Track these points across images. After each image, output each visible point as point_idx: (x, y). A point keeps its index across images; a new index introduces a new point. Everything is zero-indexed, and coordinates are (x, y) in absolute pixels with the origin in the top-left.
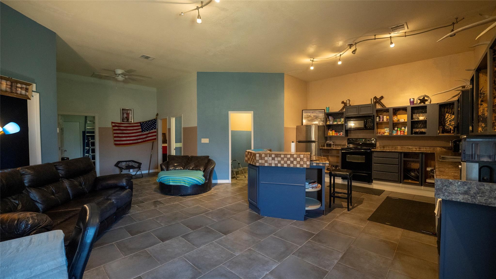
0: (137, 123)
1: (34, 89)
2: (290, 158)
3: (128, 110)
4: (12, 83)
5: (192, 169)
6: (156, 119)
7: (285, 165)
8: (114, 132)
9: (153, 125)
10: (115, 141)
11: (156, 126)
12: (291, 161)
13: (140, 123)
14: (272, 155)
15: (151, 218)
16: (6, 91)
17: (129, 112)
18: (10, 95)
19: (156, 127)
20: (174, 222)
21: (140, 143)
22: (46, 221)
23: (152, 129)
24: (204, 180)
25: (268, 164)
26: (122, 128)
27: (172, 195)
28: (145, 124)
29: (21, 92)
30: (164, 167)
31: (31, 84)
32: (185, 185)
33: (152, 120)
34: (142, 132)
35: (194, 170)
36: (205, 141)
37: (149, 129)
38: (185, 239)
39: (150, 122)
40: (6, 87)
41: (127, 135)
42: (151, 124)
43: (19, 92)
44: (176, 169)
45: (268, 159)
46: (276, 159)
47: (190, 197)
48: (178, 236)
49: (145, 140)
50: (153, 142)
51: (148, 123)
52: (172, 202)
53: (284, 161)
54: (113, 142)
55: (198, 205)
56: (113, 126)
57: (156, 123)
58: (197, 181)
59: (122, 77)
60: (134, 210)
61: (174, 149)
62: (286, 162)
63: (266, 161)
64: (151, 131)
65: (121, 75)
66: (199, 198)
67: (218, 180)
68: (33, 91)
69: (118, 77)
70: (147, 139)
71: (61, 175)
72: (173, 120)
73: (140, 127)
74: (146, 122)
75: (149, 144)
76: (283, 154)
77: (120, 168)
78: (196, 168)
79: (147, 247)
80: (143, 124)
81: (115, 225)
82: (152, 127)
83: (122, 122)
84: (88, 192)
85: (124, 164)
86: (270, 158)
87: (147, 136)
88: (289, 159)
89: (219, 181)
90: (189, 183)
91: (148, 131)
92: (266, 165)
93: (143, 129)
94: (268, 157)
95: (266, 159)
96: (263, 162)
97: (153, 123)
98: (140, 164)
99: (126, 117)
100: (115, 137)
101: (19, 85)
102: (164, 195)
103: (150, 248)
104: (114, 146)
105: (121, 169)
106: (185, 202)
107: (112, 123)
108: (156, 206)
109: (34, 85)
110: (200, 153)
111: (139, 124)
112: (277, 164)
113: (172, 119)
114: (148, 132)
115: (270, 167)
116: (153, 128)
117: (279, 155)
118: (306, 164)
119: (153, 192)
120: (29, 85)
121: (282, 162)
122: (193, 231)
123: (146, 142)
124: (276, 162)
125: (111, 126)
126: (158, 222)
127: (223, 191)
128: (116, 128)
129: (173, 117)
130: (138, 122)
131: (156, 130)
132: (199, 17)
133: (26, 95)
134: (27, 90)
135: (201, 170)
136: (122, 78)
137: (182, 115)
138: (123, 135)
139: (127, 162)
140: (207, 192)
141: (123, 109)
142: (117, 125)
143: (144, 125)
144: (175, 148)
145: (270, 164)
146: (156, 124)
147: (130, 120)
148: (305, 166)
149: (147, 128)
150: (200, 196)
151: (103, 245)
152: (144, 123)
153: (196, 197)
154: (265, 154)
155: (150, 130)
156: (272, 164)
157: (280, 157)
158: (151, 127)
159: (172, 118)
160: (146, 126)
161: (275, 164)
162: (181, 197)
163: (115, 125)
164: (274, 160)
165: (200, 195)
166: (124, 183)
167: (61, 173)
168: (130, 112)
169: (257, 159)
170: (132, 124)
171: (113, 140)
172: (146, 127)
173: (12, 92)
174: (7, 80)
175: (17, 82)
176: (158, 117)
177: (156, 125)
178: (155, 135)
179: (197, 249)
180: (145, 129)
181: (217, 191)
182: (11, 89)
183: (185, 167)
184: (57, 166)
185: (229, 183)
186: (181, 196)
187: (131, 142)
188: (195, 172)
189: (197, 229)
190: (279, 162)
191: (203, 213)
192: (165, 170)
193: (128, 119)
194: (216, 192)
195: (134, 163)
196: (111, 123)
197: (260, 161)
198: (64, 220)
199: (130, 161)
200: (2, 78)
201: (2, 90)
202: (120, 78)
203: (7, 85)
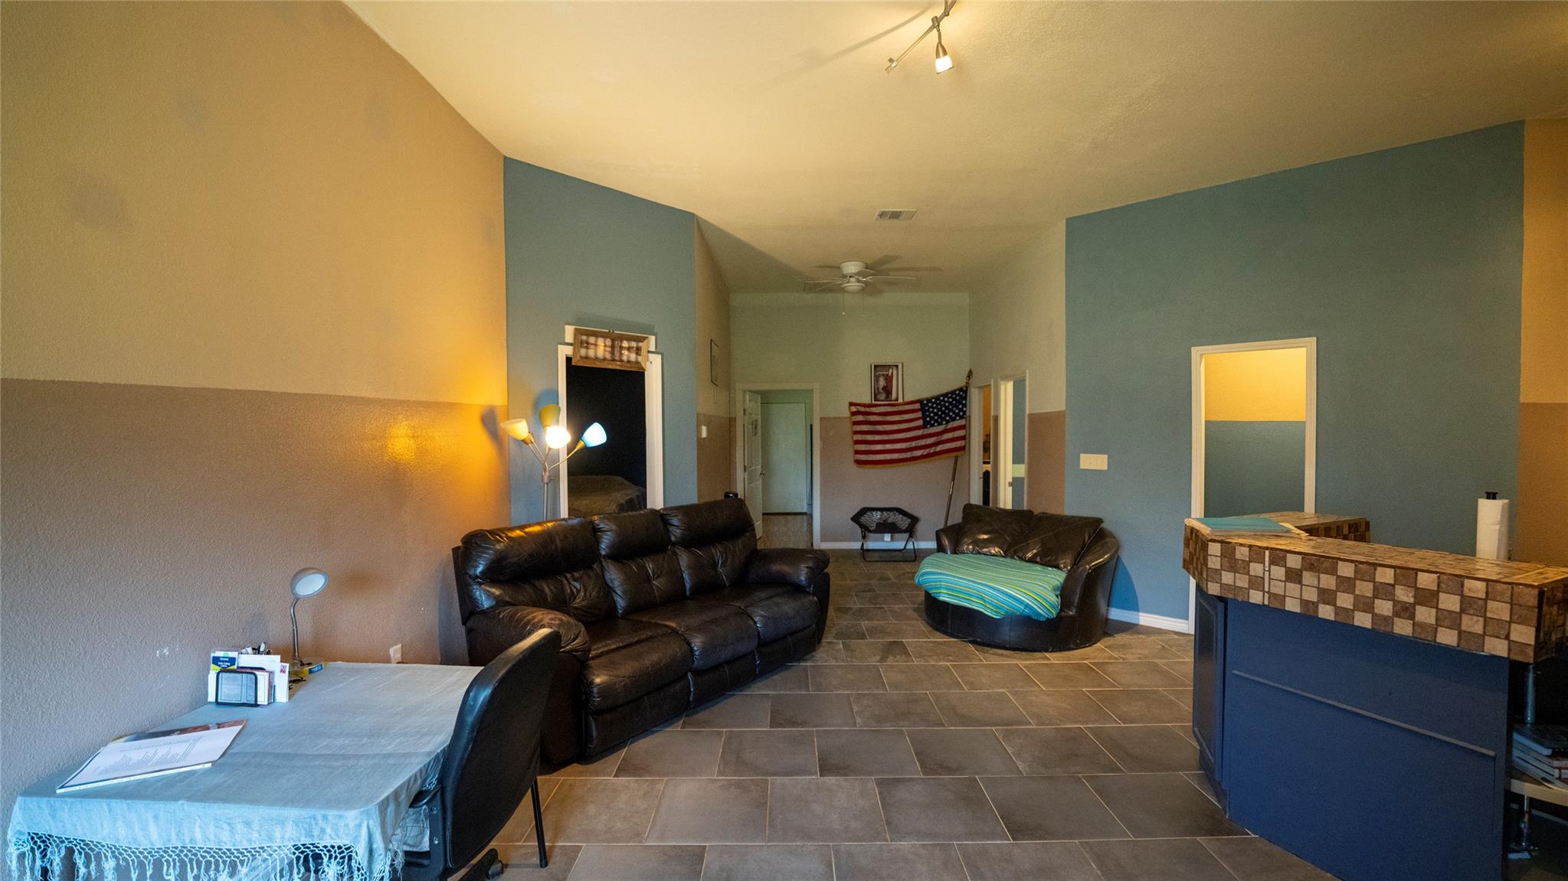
0: (912, 403)
1: (652, 348)
2: (1393, 586)
3: (889, 366)
4: (613, 340)
5: (1032, 561)
6: (967, 388)
7: (1363, 620)
8: (854, 430)
9: (957, 408)
10: (857, 452)
11: (964, 409)
12: (1396, 603)
13: (920, 401)
14: (1288, 555)
15: (847, 690)
16: (605, 359)
17: (892, 374)
18: (610, 367)
19: (965, 413)
20: (892, 726)
21: (919, 461)
22: (574, 640)
23: (954, 419)
24: (1053, 606)
25: (1267, 595)
26: (874, 416)
27: (952, 636)
28: (933, 403)
29: (628, 357)
30: (946, 542)
31: (645, 338)
32: (985, 612)
33: (953, 392)
34: (924, 427)
35: (1037, 563)
36: (1094, 462)
37: (945, 420)
38: (880, 793)
39: (949, 398)
40: (605, 351)
41: (885, 437)
42: (950, 403)
43: (625, 358)
44: (980, 553)
45: (1267, 573)
46: (1308, 577)
47: (999, 655)
48: (870, 773)
49: (932, 450)
50: (957, 458)
51: (942, 401)
52: (935, 658)
53: (1357, 597)
54: (851, 457)
55: (1003, 690)
56: (854, 414)
57: (965, 398)
58: (1027, 606)
59: (859, 281)
60: (829, 657)
61: (1009, 483)
62: (1367, 606)
63: (1256, 583)
64: (951, 425)
65: (856, 277)
66: (1025, 667)
67: (1140, 614)
68: (649, 352)
69: (848, 282)
70: (939, 448)
71: (673, 539)
72: (1007, 390)
73: (919, 414)
74: (937, 398)
75: (944, 464)
76: (1352, 561)
77: (862, 526)
78: (1048, 559)
79: (775, 774)
80: (927, 405)
81: (760, 684)
82: (954, 412)
83: (873, 402)
84: (727, 585)
85: (877, 516)
86: (1279, 572)
87: (939, 440)
88: (1384, 591)
89: (1145, 619)
90: (997, 607)
91: (942, 424)
92: (1256, 597)
93: (928, 419)
94: (1267, 564)
95: (1255, 569)
96: (1242, 582)
97: (957, 401)
98: (914, 520)
99: (884, 388)
100: (857, 442)
101: (625, 344)
102: (931, 629)
103: (779, 780)
104: (855, 468)
105: (866, 530)
106: (974, 668)
107: (851, 404)
108: (883, 659)
109: (653, 338)
110: (1073, 505)
111: (917, 406)
112: (1315, 605)
113: (1002, 388)
114: (941, 428)
115: (1273, 613)
116: (958, 415)
117: (1327, 564)
118: (1507, 637)
119: (910, 613)
120: (642, 339)
121: (1345, 600)
122: (924, 775)
123: (937, 457)
124: (1311, 595)
125: (848, 414)
126: (855, 708)
127: (1137, 660)
128: (860, 418)
129: (1006, 378)
130: (913, 399)
131: (963, 422)
132: (941, 50)
133: (637, 362)
134: (638, 350)
135: (1062, 566)
136: (858, 284)
137: (1027, 371)
138: (877, 438)
139: (884, 513)
140: (1069, 649)
141: (876, 366)
142: (862, 409)
143: (932, 407)
144: (1011, 481)
145: (1273, 596)
146: (964, 402)
147: (894, 396)
148: (1497, 647)
149: (940, 417)
150: (1038, 659)
151: (703, 727)
152: (931, 402)
153: (1019, 659)
154: (1250, 546)
155: (948, 422)
156: (1287, 598)
157: (1333, 571)
158: (949, 412)
159: (1002, 382)
160: (935, 410)
161: (1305, 603)
162: (971, 647)
163: (859, 411)
164: (1300, 583)
165: (1038, 655)
166: (802, 575)
167: (676, 533)
168: (895, 372)
169: (1210, 565)
170: (898, 405)
171: (851, 453)
172: (936, 414)
173: (613, 360)
174: (604, 336)
175: (622, 338)
176: (970, 381)
177: (965, 405)
178: (963, 438)
179: (889, 843)
180: (932, 418)
181: (1111, 657)
182: (612, 353)
183: (1010, 549)
184: (668, 517)
185: (1187, 632)
186: (974, 642)
187: (895, 456)
188: (1037, 570)
189: (940, 774)
190: (1327, 597)
191: (1000, 725)
192: (949, 552)
193: (887, 390)
194: (1105, 658)
195: (900, 516)
196: (848, 405)
197: (1227, 577)
198: (625, 643)
199: (891, 508)
200: (596, 335)
201: (597, 358)
202: (853, 285)
203: (605, 346)
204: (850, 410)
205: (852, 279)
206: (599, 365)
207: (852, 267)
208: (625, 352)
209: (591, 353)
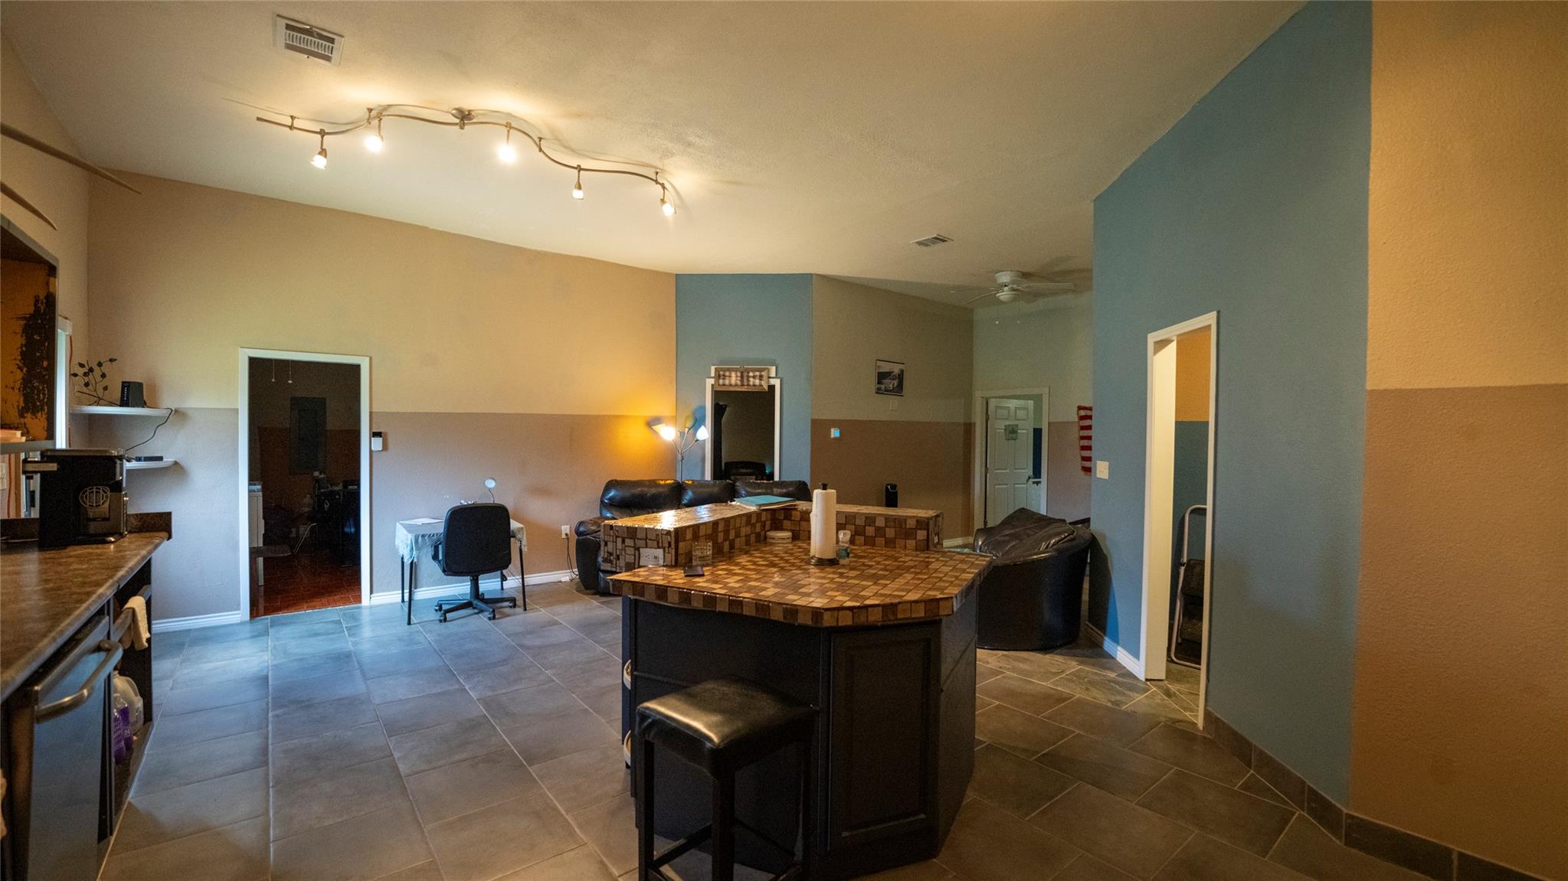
1: (772, 375)
4: (742, 373)
8: (1081, 435)
10: (1082, 459)
16: (736, 385)
18: (740, 390)
29: (754, 382)
31: (764, 369)
40: (737, 380)
43: (751, 383)
54: (1077, 464)
56: (1082, 418)
68: (770, 377)
69: (1000, 294)
100: (1083, 448)
101: (751, 374)
104: (1082, 475)
107: (1080, 408)
109: (773, 368)
120: (762, 370)
125: (1076, 418)
134: (761, 377)
136: (1011, 292)
171: (1078, 459)
173: (743, 385)
174: (736, 370)
175: (747, 370)
182: (742, 381)
196: (1076, 409)
200: (729, 370)
201: (731, 385)
202: (1004, 295)
203: (737, 376)
204: (1078, 414)
205: (1006, 289)
206: (732, 389)
207: (1004, 278)
208: (751, 379)
209: (727, 382)
